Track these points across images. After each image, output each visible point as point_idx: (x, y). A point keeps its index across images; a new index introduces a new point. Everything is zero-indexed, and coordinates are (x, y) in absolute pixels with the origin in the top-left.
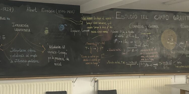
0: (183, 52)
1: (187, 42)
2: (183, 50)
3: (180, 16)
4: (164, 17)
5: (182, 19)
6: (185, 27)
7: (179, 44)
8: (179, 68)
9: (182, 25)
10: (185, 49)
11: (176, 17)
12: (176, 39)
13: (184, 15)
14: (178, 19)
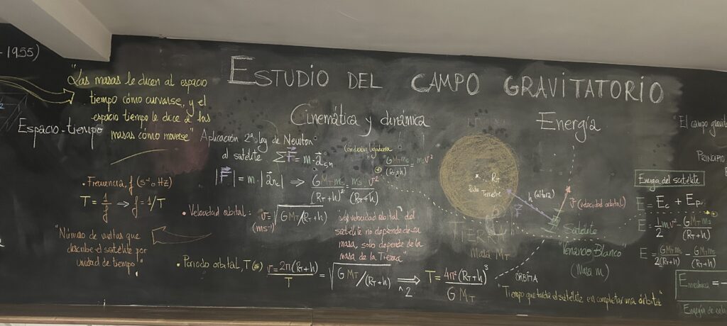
0: (546, 233)
1: (568, 190)
2: (546, 223)
3: (536, 78)
4: (457, 83)
5: (547, 91)
6: (564, 125)
7: (530, 199)
8: (524, 299)
9: (546, 117)
10: (556, 219)
11: (516, 81)
12: (514, 174)
13: (560, 77)
14: (526, 93)
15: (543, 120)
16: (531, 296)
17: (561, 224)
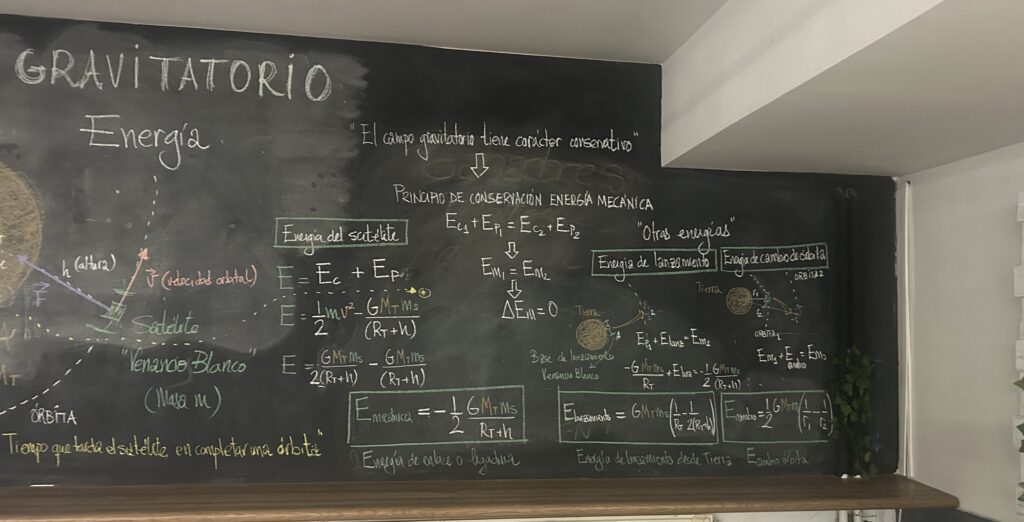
0: (98, 334)
1: (144, 255)
2: (98, 316)
3: (80, 52)
5: (104, 77)
6: (136, 138)
7: (66, 272)
8: (48, 457)
9: (99, 124)
10: (117, 309)
11: (41, 56)
12: (34, 227)
13: (130, 53)
14: (62, 79)
15: (94, 129)
16: (61, 450)
17: (127, 318)
